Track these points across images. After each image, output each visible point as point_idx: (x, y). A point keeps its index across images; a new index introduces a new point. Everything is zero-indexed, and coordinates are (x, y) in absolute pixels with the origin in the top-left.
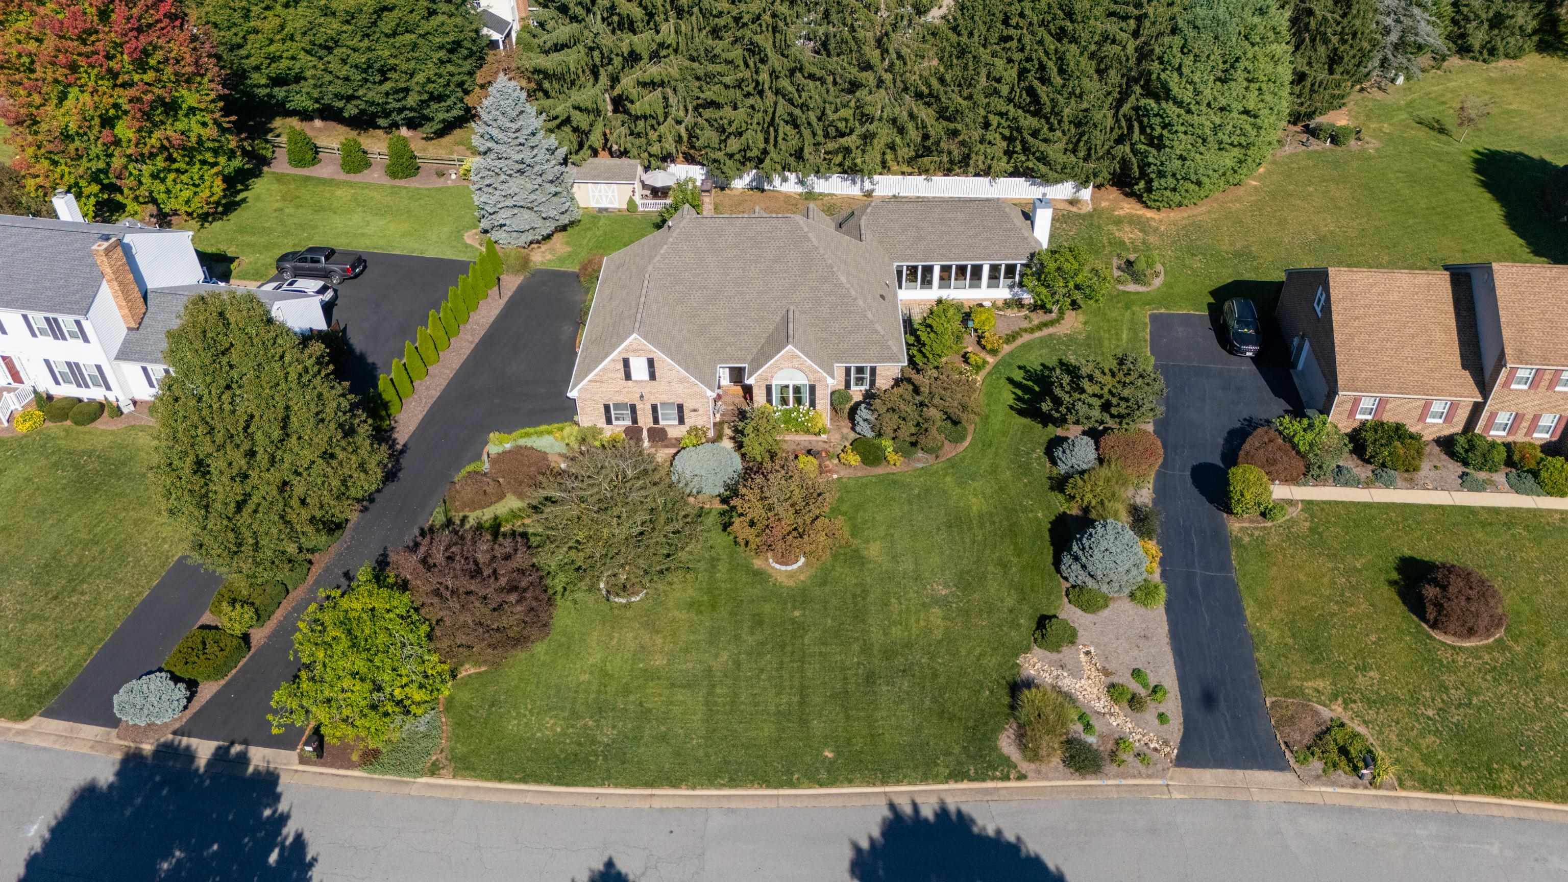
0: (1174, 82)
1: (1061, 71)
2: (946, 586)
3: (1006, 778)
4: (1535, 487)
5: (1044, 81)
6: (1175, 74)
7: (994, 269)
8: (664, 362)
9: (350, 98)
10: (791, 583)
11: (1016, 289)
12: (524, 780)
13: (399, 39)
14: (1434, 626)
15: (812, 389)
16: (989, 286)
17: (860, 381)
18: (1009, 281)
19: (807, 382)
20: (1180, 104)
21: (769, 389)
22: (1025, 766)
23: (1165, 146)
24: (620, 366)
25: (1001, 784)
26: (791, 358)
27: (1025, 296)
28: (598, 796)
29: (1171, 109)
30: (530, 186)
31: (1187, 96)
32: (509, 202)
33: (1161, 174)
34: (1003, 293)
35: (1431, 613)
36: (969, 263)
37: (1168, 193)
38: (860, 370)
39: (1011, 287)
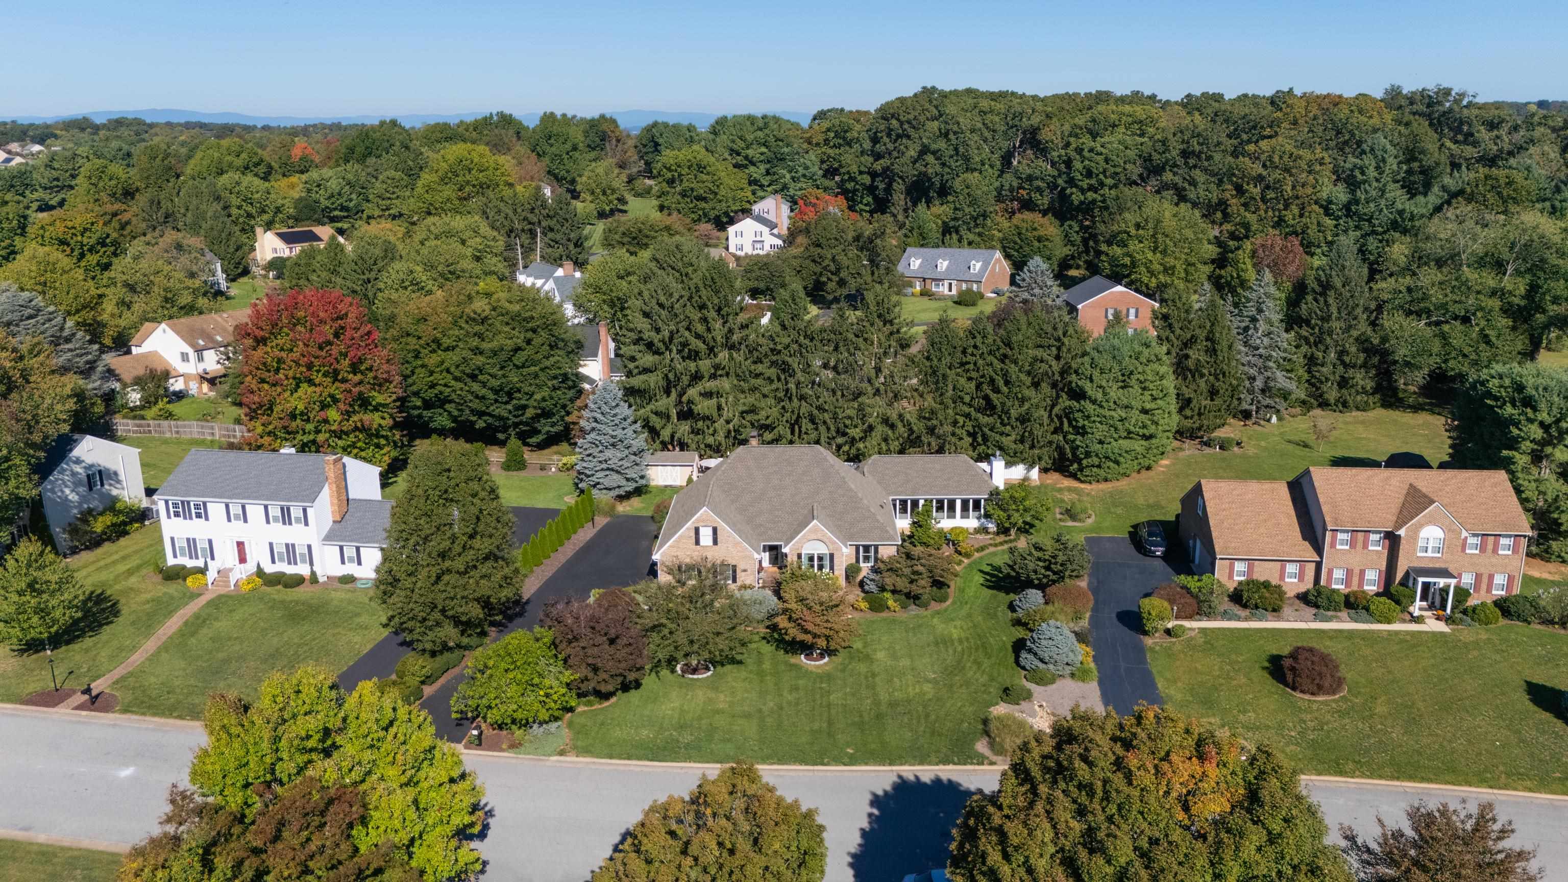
0: (1088, 387)
1: (1007, 383)
2: (935, 673)
3: (983, 764)
4: (1368, 617)
5: (997, 391)
6: (1088, 381)
7: (965, 503)
8: (725, 529)
9: (481, 414)
10: (820, 671)
11: (983, 520)
12: (629, 759)
13: (525, 371)
14: (1294, 689)
15: (832, 556)
16: (962, 517)
17: (867, 559)
18: (977, 514)
19: (827, 552)
20: (1094, 402)
21: (799, 556)
22: (994, 758)
23: (1087, 433)
24: (693, 534)
25: (977, 767)
26: (815, 530)
27: (990, 525)
28: (682, 768)
29: (1089, 407)
30: (619, 455)
31: (1099, 396)
32: (604, 466)
33: (1088, 455)
34: (972, 523)
35: (1290, 677)
36: (946, 497)
37: (1095, 469)
38: (867, 548)
39: (979, 518)
